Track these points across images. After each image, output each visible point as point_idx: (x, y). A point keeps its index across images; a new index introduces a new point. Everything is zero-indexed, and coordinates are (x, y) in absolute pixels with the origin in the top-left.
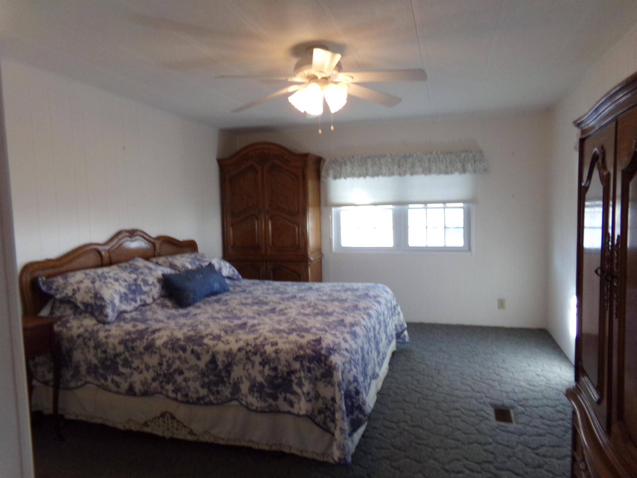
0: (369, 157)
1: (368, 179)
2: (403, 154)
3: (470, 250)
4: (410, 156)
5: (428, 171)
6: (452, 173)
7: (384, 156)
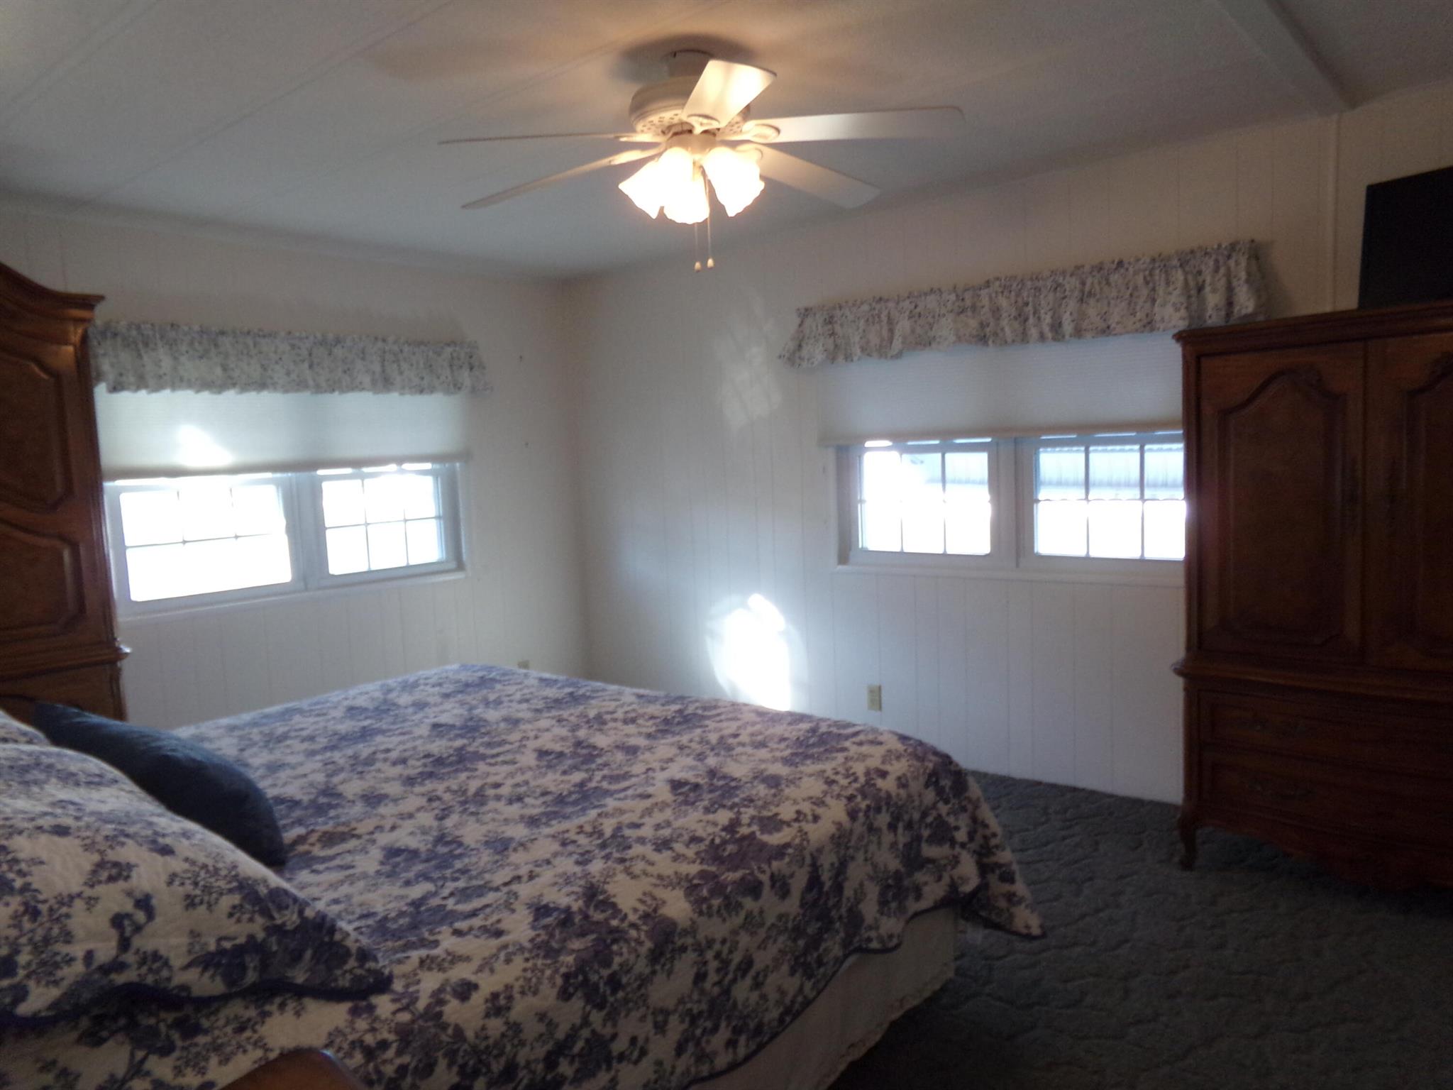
0: (222, 333)
1: (230, 395)
2: (319, 335)
3: (460, 566)
4: (338, 341)
5: (384, 383)
6: (432, 390)
7: (271, 335)
